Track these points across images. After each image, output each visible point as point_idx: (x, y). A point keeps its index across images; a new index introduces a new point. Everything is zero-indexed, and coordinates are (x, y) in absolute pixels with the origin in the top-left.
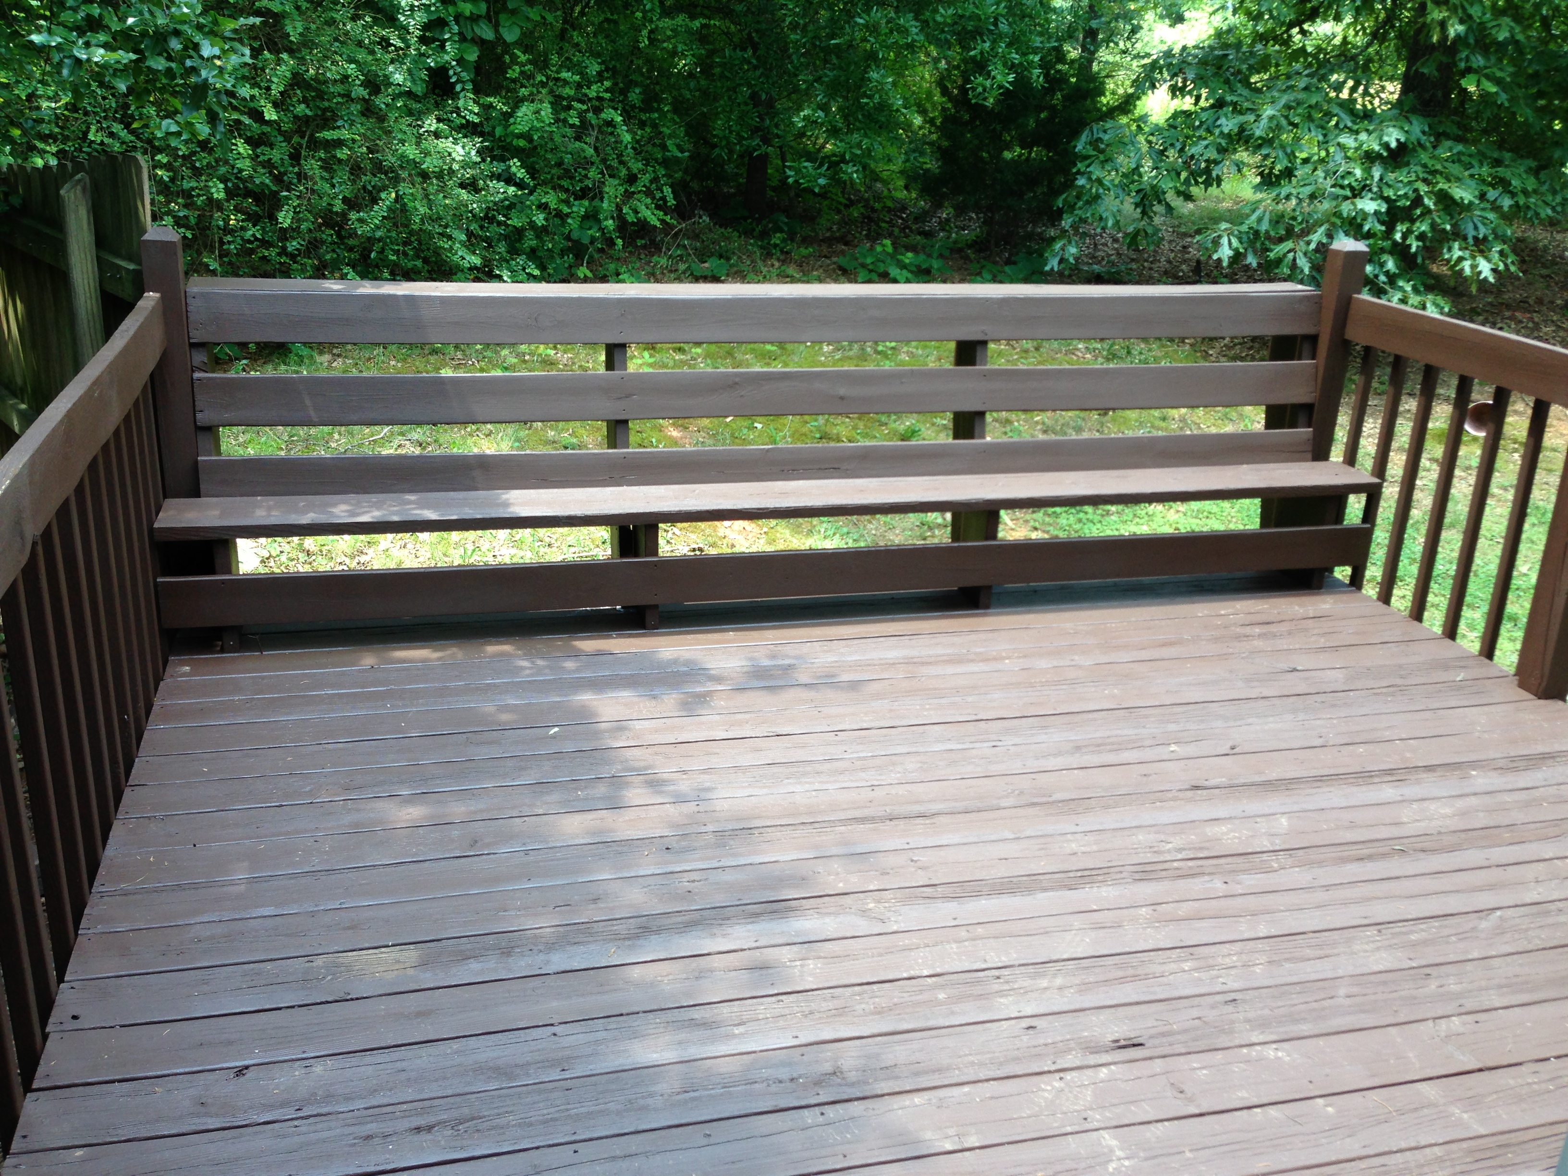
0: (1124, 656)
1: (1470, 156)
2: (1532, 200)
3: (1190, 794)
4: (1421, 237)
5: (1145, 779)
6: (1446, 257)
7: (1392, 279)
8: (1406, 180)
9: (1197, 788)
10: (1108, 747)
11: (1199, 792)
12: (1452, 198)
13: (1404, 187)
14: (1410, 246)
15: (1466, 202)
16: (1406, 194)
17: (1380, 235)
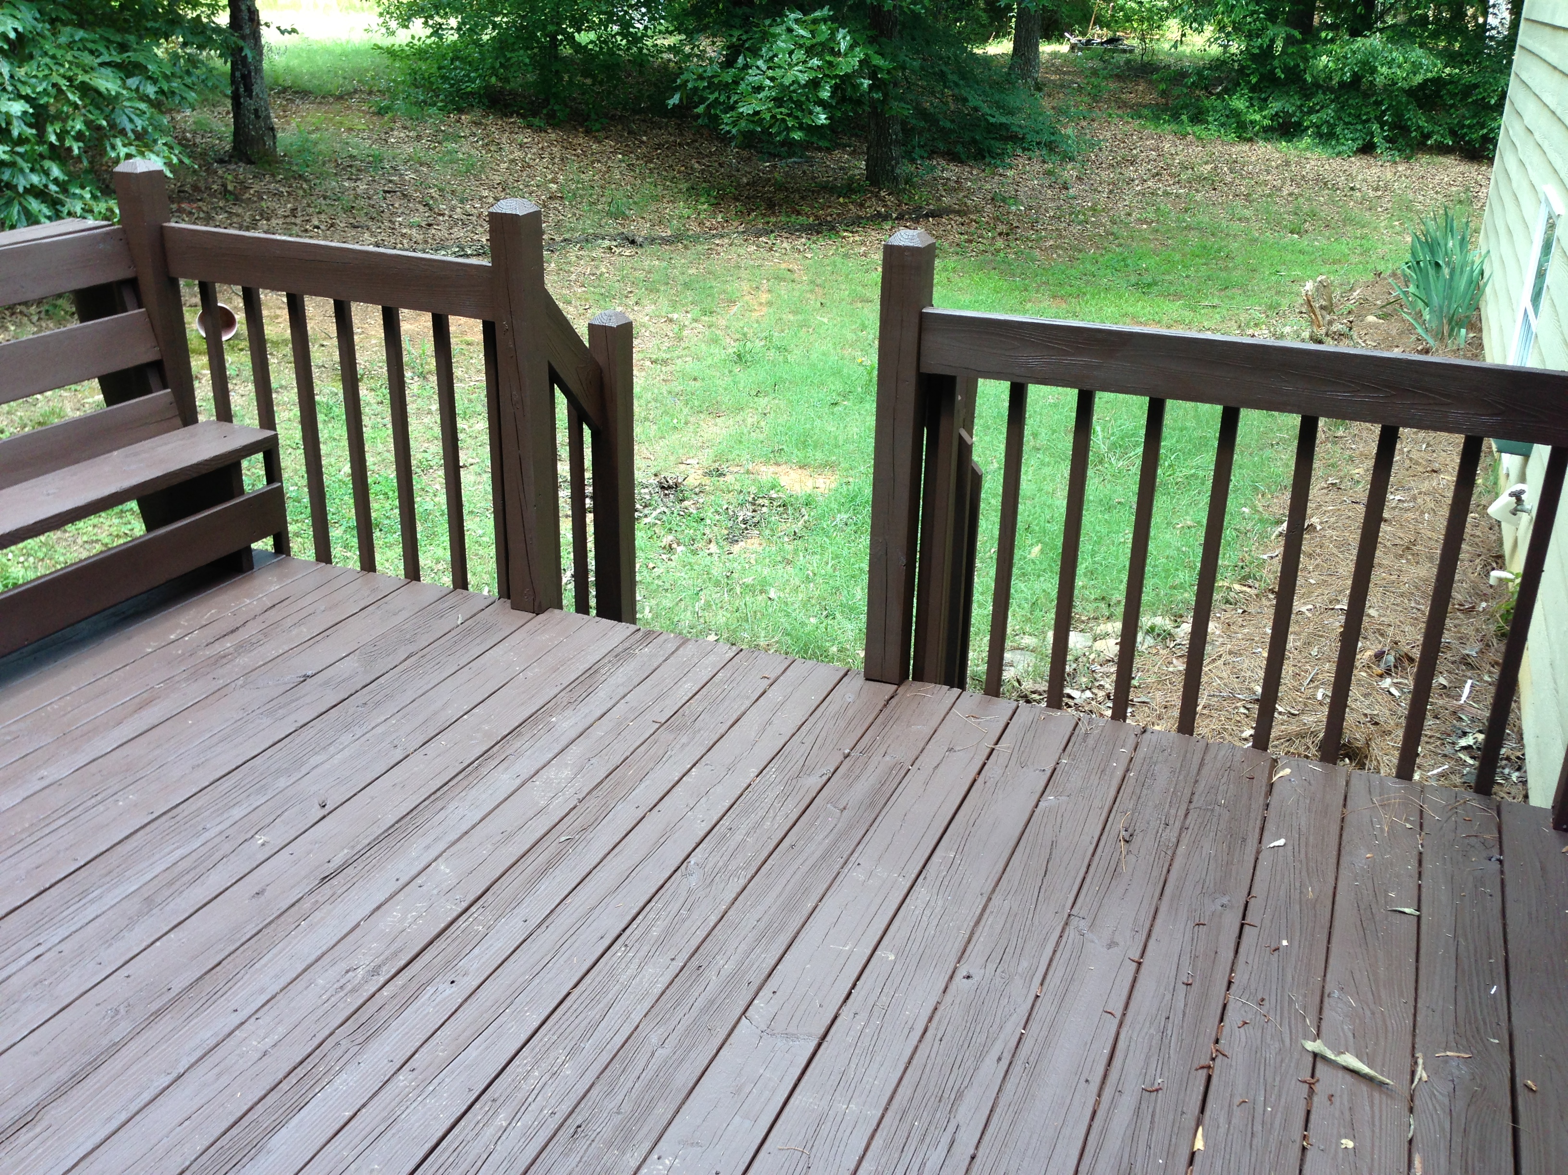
0: (103, 744)
1: (94, 42)
2: (174, 85)
3: (327, 890)
4: (79, 137)
5: (262, 899)
6: (113, 155)
7: (64, 187)
8: (40, 75)
9: (325, 879)
10: (187, 878)
11: (335, 882)
12: (97, 92)
13: (41, 83)
14: (70, 149)
15: (113, 93)
16: (45, 90)
17: (33, 140)
